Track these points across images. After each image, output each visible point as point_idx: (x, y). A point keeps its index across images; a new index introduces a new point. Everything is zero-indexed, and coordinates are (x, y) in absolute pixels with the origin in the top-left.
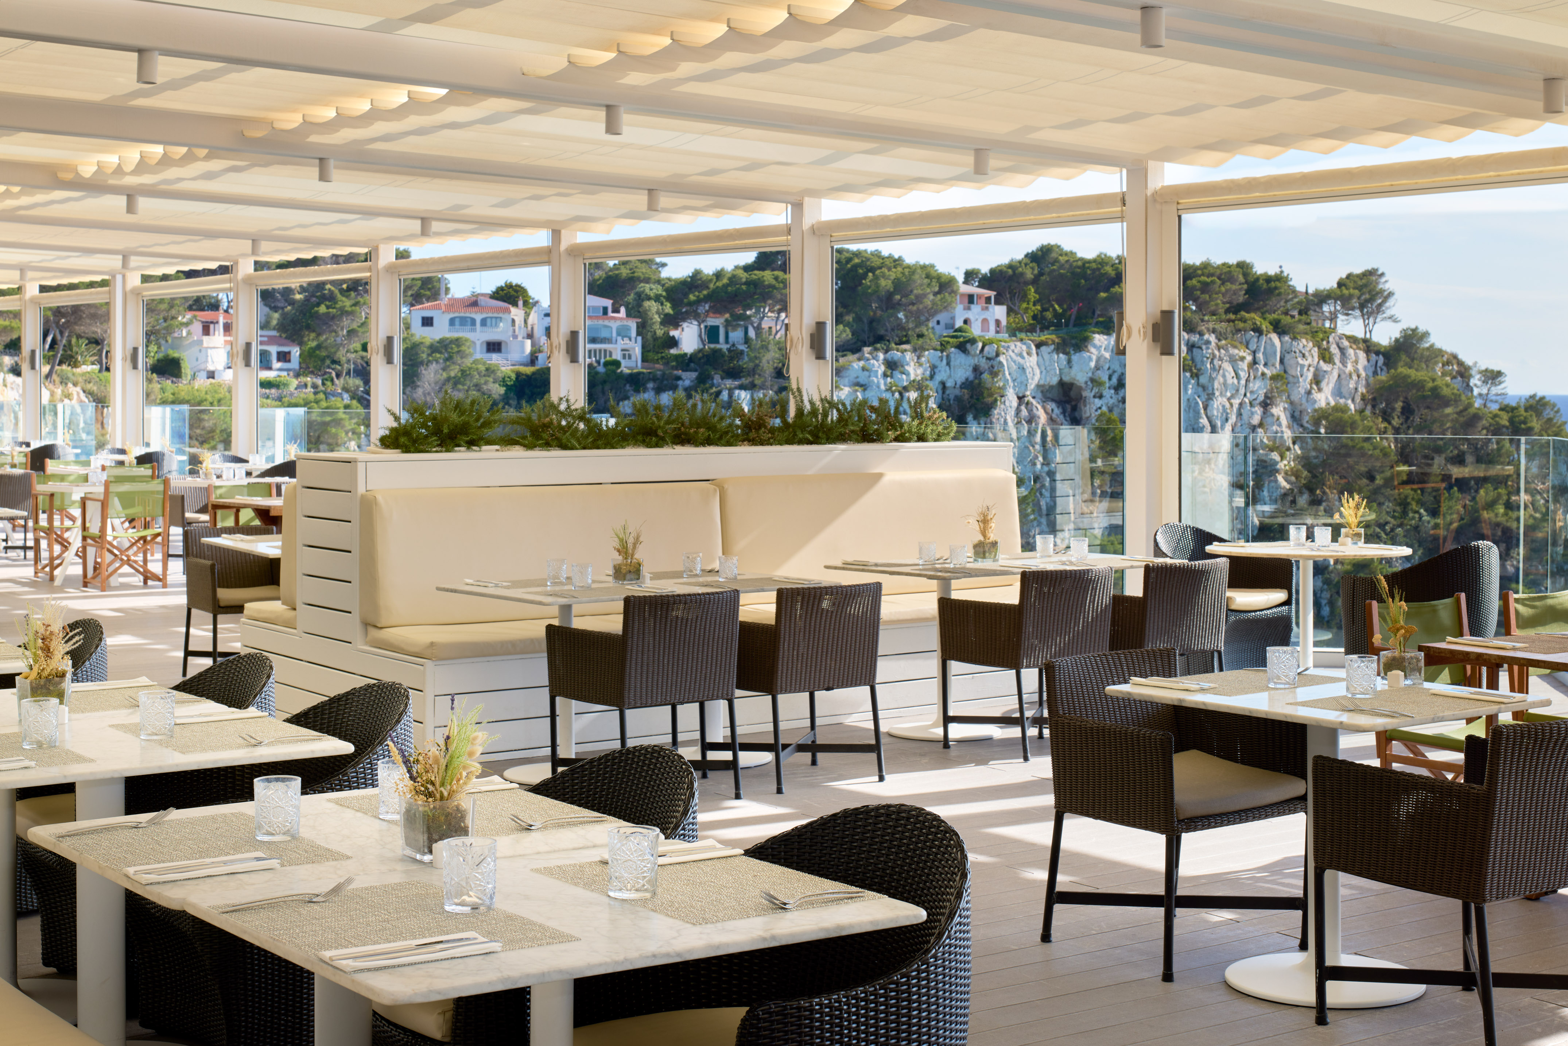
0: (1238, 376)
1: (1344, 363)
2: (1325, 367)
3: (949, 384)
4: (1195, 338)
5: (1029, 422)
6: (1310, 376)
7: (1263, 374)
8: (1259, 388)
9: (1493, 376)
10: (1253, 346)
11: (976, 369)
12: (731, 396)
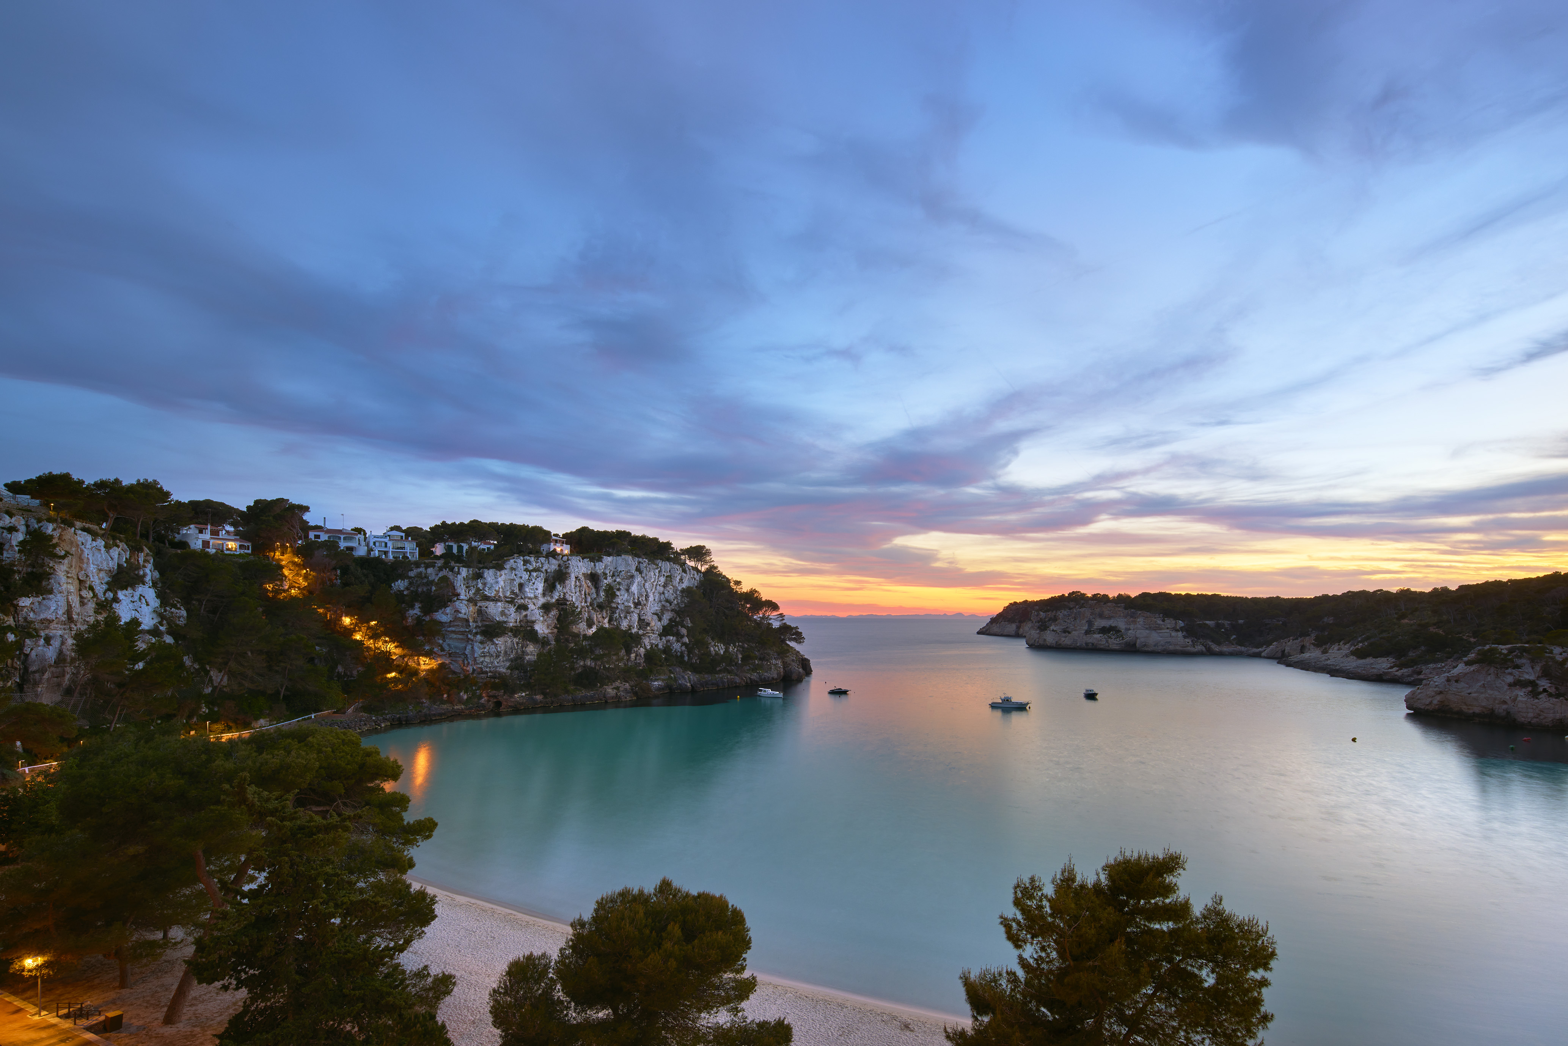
0: (655, 575)
1: (690, 574)
2: (684, 575)
3: (548, 571)
4: (641, 560)
5: (580, 587)
6: (679, 577)
7: (664, 575)
8: (662, 579)
9: (738, 583)
10: (660, 565)
11: (559, 566)
12: (459, 569)
